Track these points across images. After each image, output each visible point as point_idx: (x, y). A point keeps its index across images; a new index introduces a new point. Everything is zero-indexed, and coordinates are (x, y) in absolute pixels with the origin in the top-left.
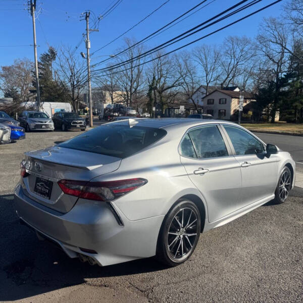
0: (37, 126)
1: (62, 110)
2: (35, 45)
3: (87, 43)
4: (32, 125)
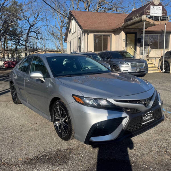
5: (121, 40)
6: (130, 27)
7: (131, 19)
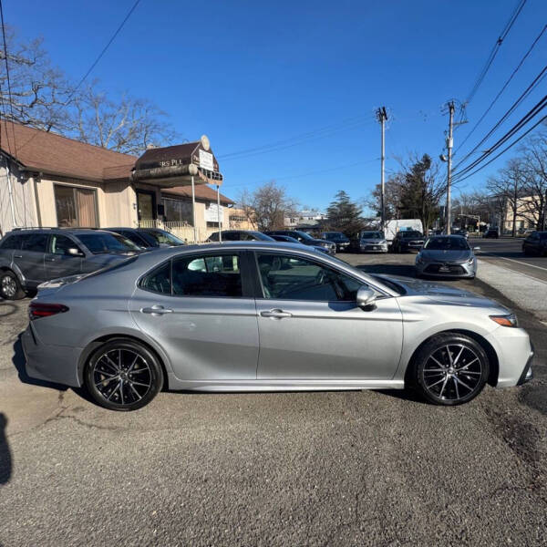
0: (368, 248)
1: (409, 229)
2: (382, 159)
3: (448, 142)
4: (362, 246)
5: (128, 204)
6: (151, 181)
7: (157, 165)
